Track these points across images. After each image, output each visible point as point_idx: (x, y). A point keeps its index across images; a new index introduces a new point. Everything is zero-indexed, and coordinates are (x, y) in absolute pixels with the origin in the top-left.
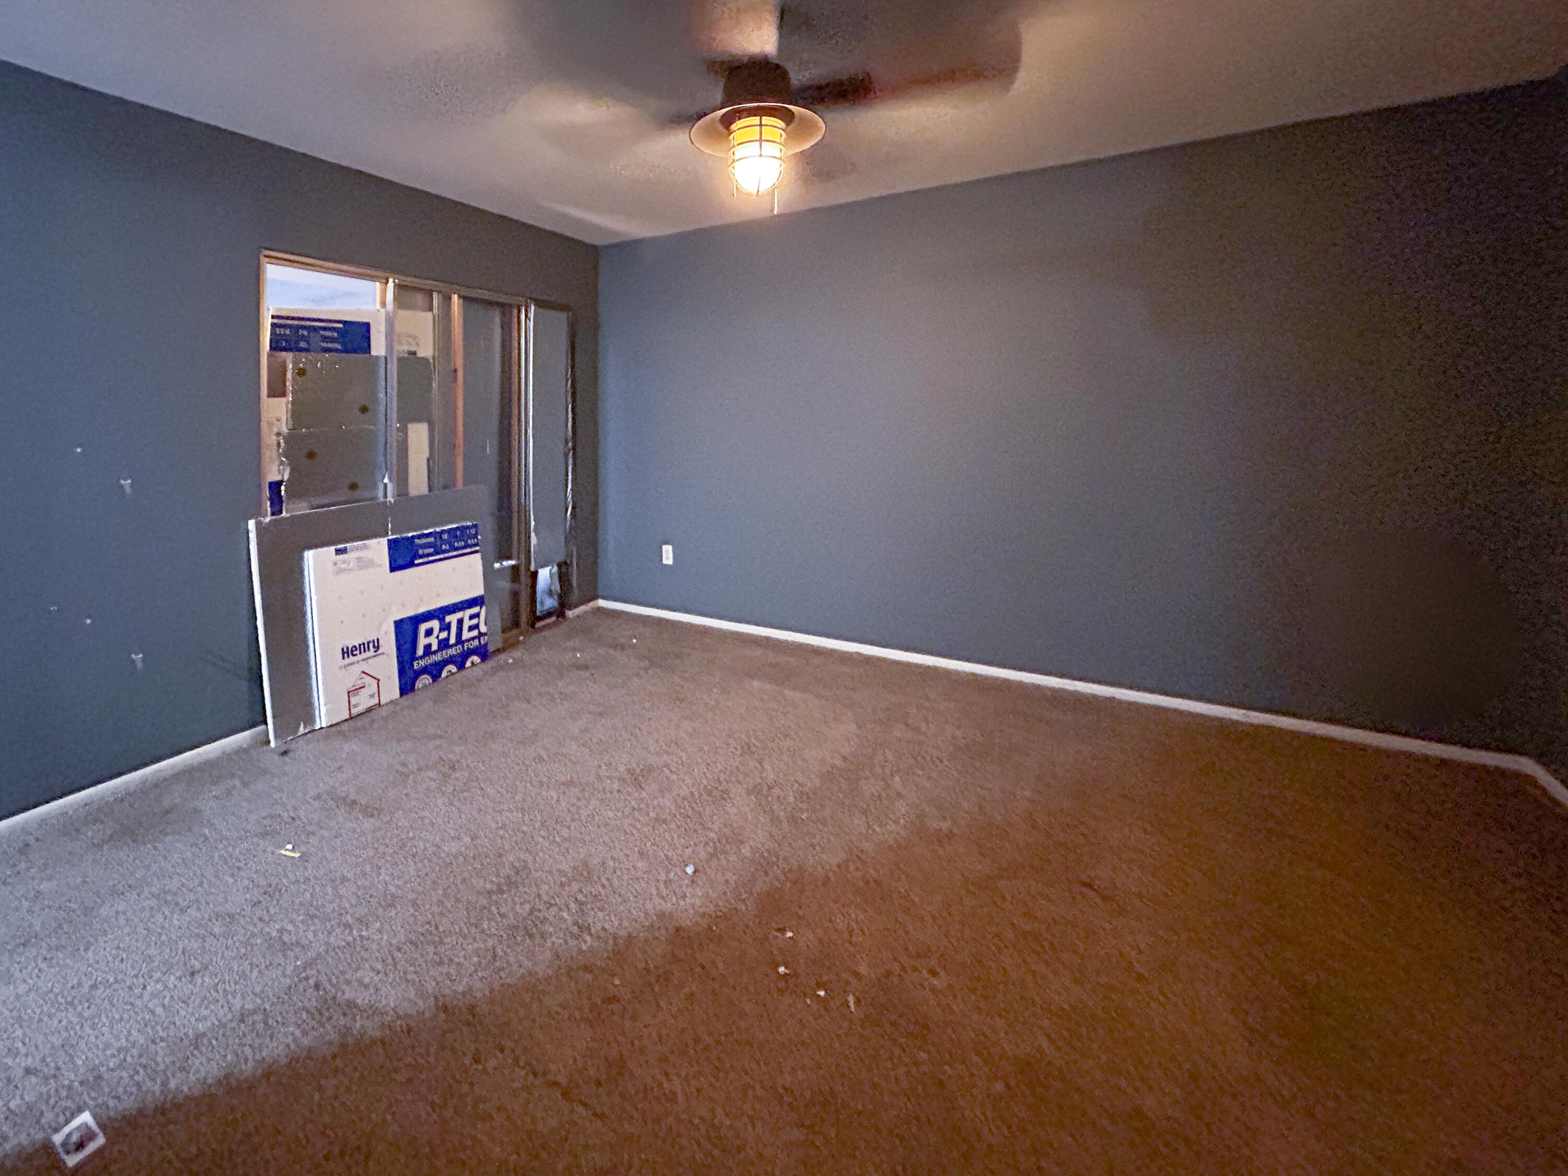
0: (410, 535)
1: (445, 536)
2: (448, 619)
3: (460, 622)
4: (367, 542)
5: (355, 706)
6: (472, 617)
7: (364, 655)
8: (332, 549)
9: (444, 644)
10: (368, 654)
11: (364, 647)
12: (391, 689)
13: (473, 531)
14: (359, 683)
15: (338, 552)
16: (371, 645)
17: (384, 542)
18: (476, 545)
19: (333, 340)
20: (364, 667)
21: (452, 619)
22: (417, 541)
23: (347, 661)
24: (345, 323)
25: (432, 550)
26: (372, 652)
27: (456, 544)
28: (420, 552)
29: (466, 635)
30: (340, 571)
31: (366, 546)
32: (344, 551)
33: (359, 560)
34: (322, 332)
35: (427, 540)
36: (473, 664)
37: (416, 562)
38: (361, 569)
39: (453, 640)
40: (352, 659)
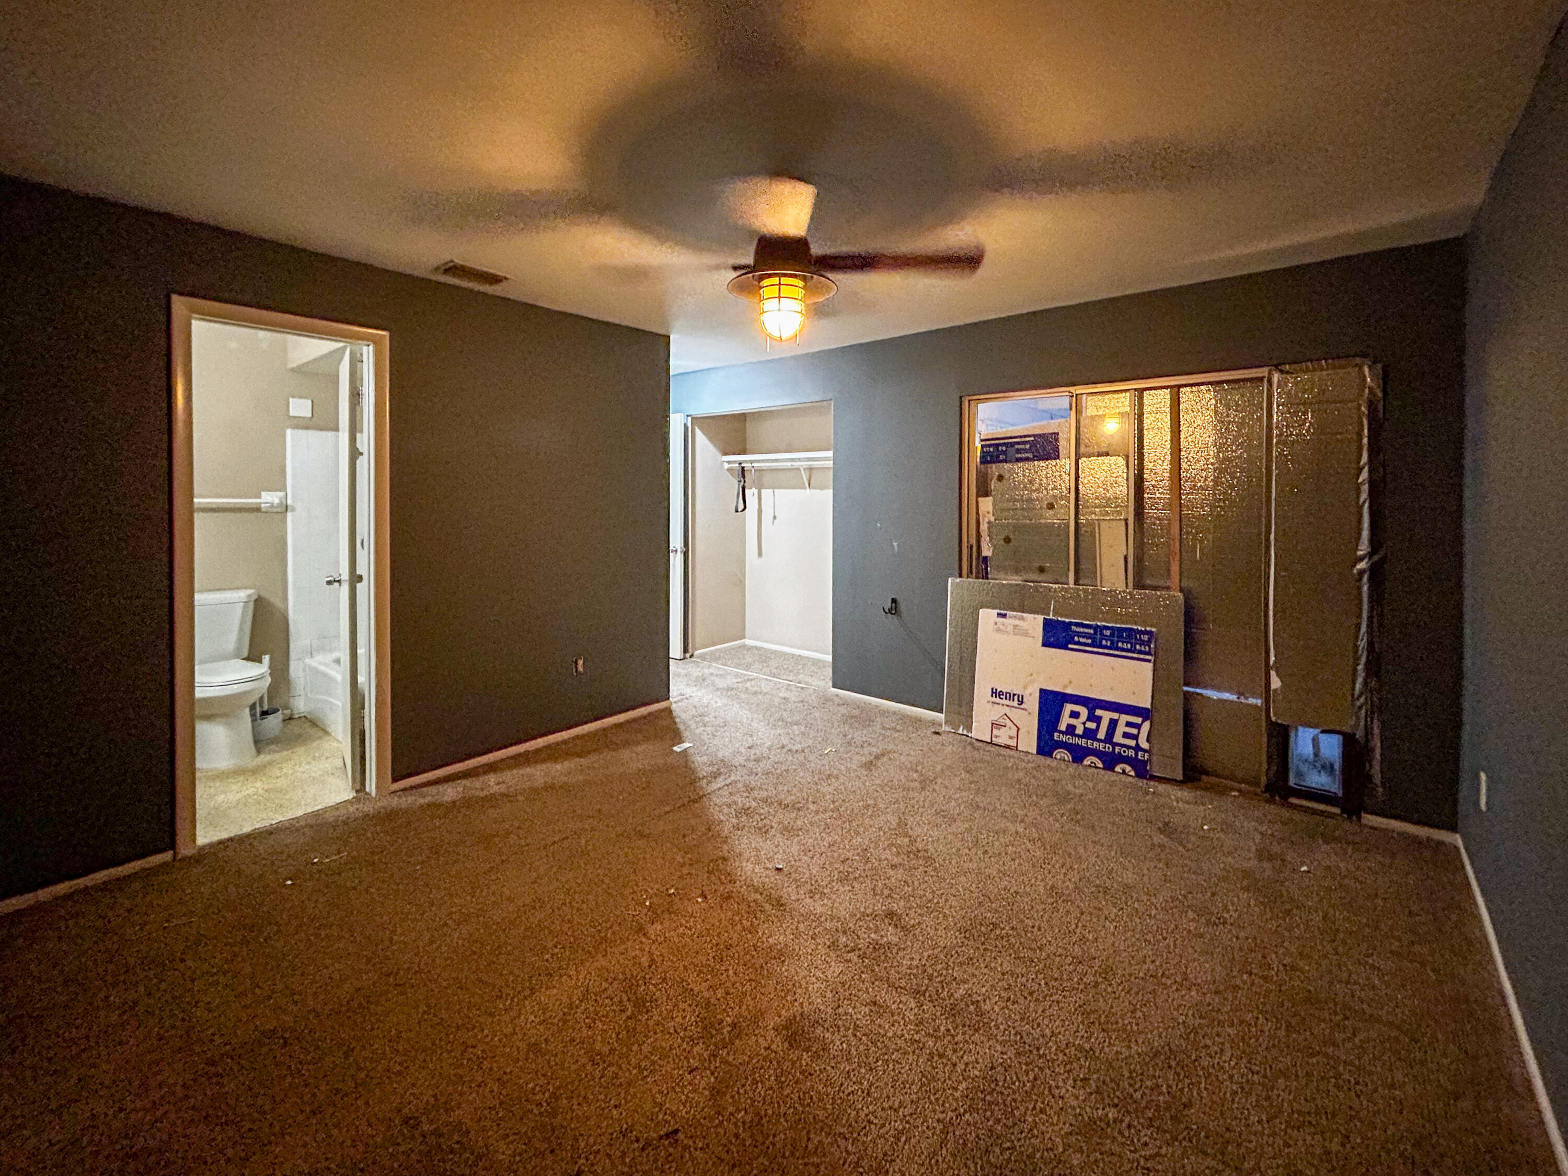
0: (1067, 620)
1: (1108, 633)
2: (1099, 712)
3: (1113, 724)
4: (1025, 615)
5: (996, 737)
6: (1129, 724)
7: (1007, 702)
8: (996, 611)
9: (1090, 734)
10: (1011, 703)
11: (1011, 696)
12: (1029, 742)
13: (1146, 638)
14: (1001, 721)
15: (999, 615)
16: (1016, 697)
17: (1040, 618)
18: (1149, 653)
19: (1025, 451)
20: (1007, 710)
21: (1106, 716)
22: (1073, 628)
23: (994, 699)
24: (1034, 436)
25: (1089, 641)
26: (1016, 703)
27: (1120, 644)
28: (1076, 639)
29: (1118, 738)
30: (998, 630)
31: (1022, 619)
32: (1004, 616)
33: (1015, 626)
34: (1016, 447)
35: (1086, 630)
36: (1124, 772)
37: (1070, 646)
38: (1015, 634)
39: (1101, 735)
40: (998, 700)
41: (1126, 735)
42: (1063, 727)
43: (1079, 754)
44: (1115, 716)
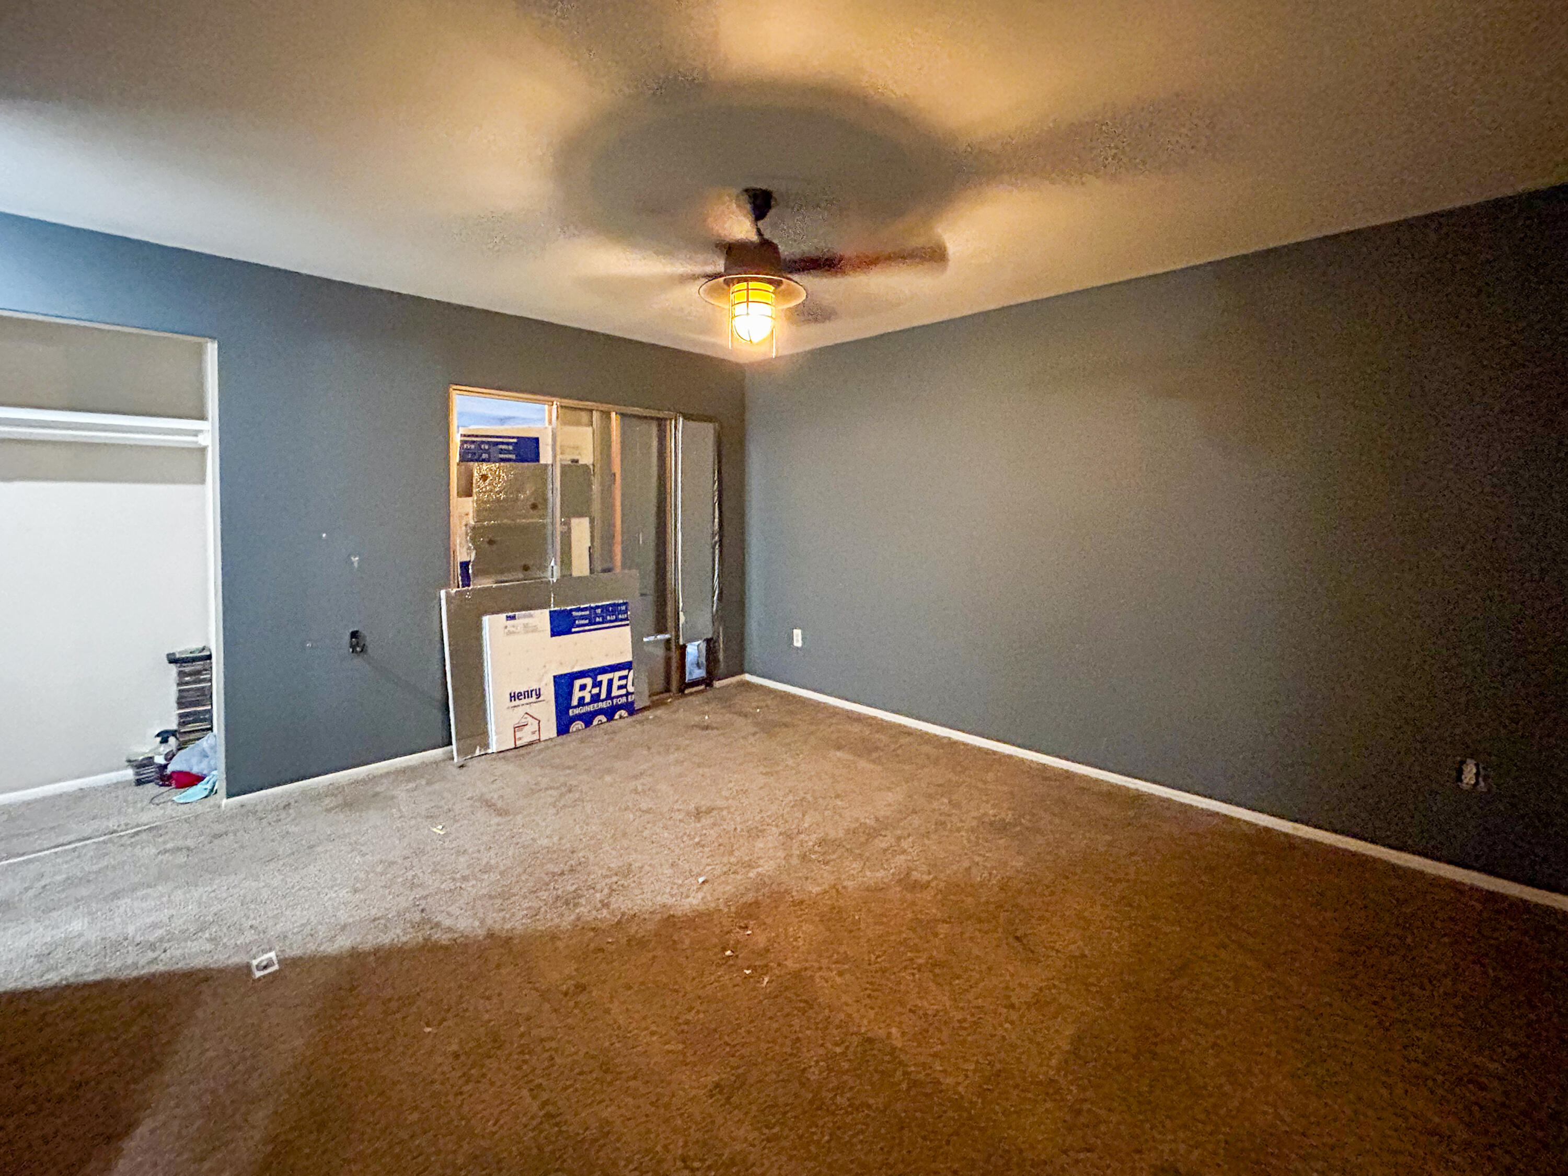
0: (568, 608)
1: (598, 611)
2: (599, 678)
3: (610, 682)
4: (532, 612)
5: (520, 739)
6: (621, 678)
7: (527, 701)
8: (504, 616)
9: (596, 698)
10: (530, 700)
11: (528, 694)
12: (550, 729)
13: (623, 608)
14: (523, 721)
15: (509, 618)
16: (534, 693)
17: (546, 613)
18: (627, 619)
19: (509, 452)
20: (528, 709)
21: (604, 678)
22: (574, 613)
23: (514, 703)
24: (518, 438)
25: (587, 621)
26: (534, 698)
27: (607, 618)
28: (577, 622)
29: (615, 692)
30: (510, 633)
31: (531, 616)
32: (513, 618)
33: (526, 626)
34: (500, 447)
35: (583, 613)
36: (621, 717)
37: (573, 630)
38: (527, 632)
39: (603, 695)
40: (517, 702)
41: (620, 687)
42: (575, 702)
43: (588, 719)
44: (610, 676)
